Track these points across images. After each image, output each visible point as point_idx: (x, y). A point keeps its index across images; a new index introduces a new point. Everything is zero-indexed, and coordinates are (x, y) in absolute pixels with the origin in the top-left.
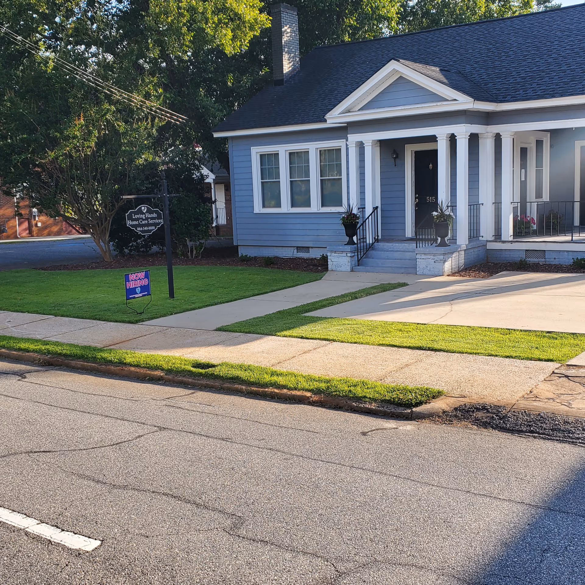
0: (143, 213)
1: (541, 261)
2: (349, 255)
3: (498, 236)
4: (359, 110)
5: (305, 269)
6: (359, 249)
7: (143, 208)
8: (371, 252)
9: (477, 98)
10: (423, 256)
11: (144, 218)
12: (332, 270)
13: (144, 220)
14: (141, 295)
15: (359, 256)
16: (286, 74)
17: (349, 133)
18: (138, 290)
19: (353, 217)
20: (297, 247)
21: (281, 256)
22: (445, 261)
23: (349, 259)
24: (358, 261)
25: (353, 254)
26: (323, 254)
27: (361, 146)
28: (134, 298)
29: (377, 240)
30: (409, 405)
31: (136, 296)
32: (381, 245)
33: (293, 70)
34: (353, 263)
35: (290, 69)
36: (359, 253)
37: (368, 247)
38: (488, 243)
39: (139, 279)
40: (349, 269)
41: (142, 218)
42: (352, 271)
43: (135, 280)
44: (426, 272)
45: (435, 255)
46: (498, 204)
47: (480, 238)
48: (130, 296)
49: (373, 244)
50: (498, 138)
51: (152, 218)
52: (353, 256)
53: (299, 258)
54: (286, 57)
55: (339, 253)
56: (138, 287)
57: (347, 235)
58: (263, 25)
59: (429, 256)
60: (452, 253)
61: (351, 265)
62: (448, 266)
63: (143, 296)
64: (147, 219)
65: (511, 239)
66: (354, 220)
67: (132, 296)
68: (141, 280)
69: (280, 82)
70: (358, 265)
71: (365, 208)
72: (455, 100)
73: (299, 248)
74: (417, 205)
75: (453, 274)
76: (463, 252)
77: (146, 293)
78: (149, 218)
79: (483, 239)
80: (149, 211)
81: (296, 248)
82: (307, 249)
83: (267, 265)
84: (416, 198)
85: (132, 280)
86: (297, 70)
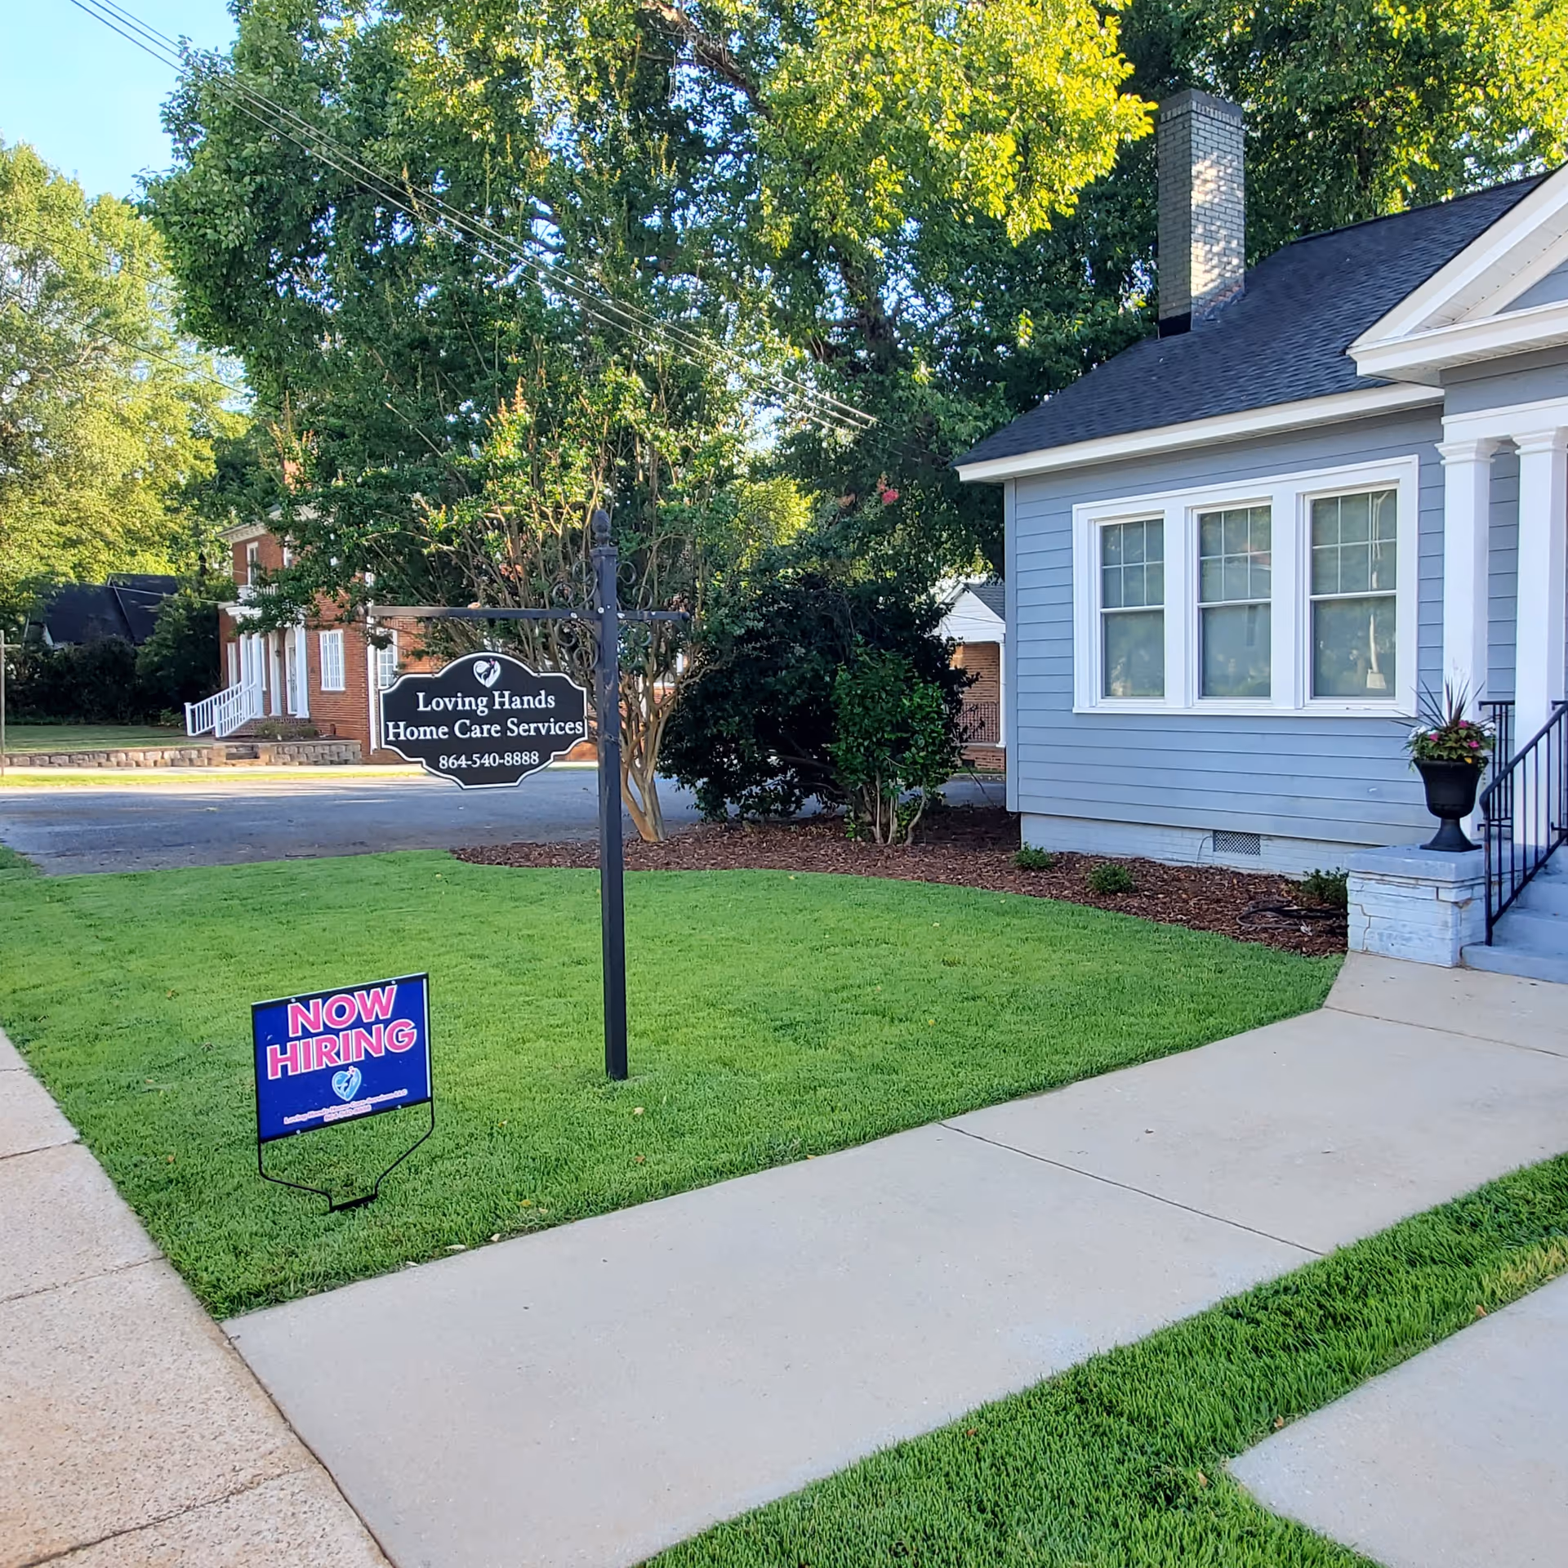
0: (478, 691)
2: (1450, 895)
5: (1245, 926)
6: (1495, 870)
7: (481, 667)
11: (482, 709)
12: (1365, 952)
13: (480, 721)
14: (365, 1106)
15: (1495, 900)
16: (1197, 298)
17: (1450, 408)
18: (346, 1083)
19: (1468, 736)
20: (1215, 831)
21: (1157, 856)
23: (1448, 914)
24: (1491, 920)
25: (1466, 894)
26: (1318, 871)
27: (1502, 457)
28: (319, 1123)
31: (330, 1114)
33: (1224, 289)
34: (1466, 931)
35: (1211, 285)
36: (1495, 889)
37: (1531, 862)
39: (358, 1023)
40: (1446, 955)
41: (471, 715)
42: (1461, 963)
43: (328, 1030)
48: (287, 1121)
49: (1551, 850)
51: (525, 716)
52: (1467, 901)
53: (1221, 871)
54: (1198, 250)
55: (1399, 885)
56: (345, 1068)
57: (1434, 808)
58: (1127, 130)
61: (1458, 937)
63: (378, 1109)
64: (498, 716)
66: (1471, 749)
67: (297, 1118)
68: (368, 1027)
69: (1179, 324)
70: (1489, 942)
71: (1513, 703)
73: (1220, 837)
77: (404, 1092)
78: (512, 713)
80: (513, 681)
81: (1208, 834)
82: (1251, 840)
83: (1103, 893)
85: (307, 1034)
86: (1236, 289)
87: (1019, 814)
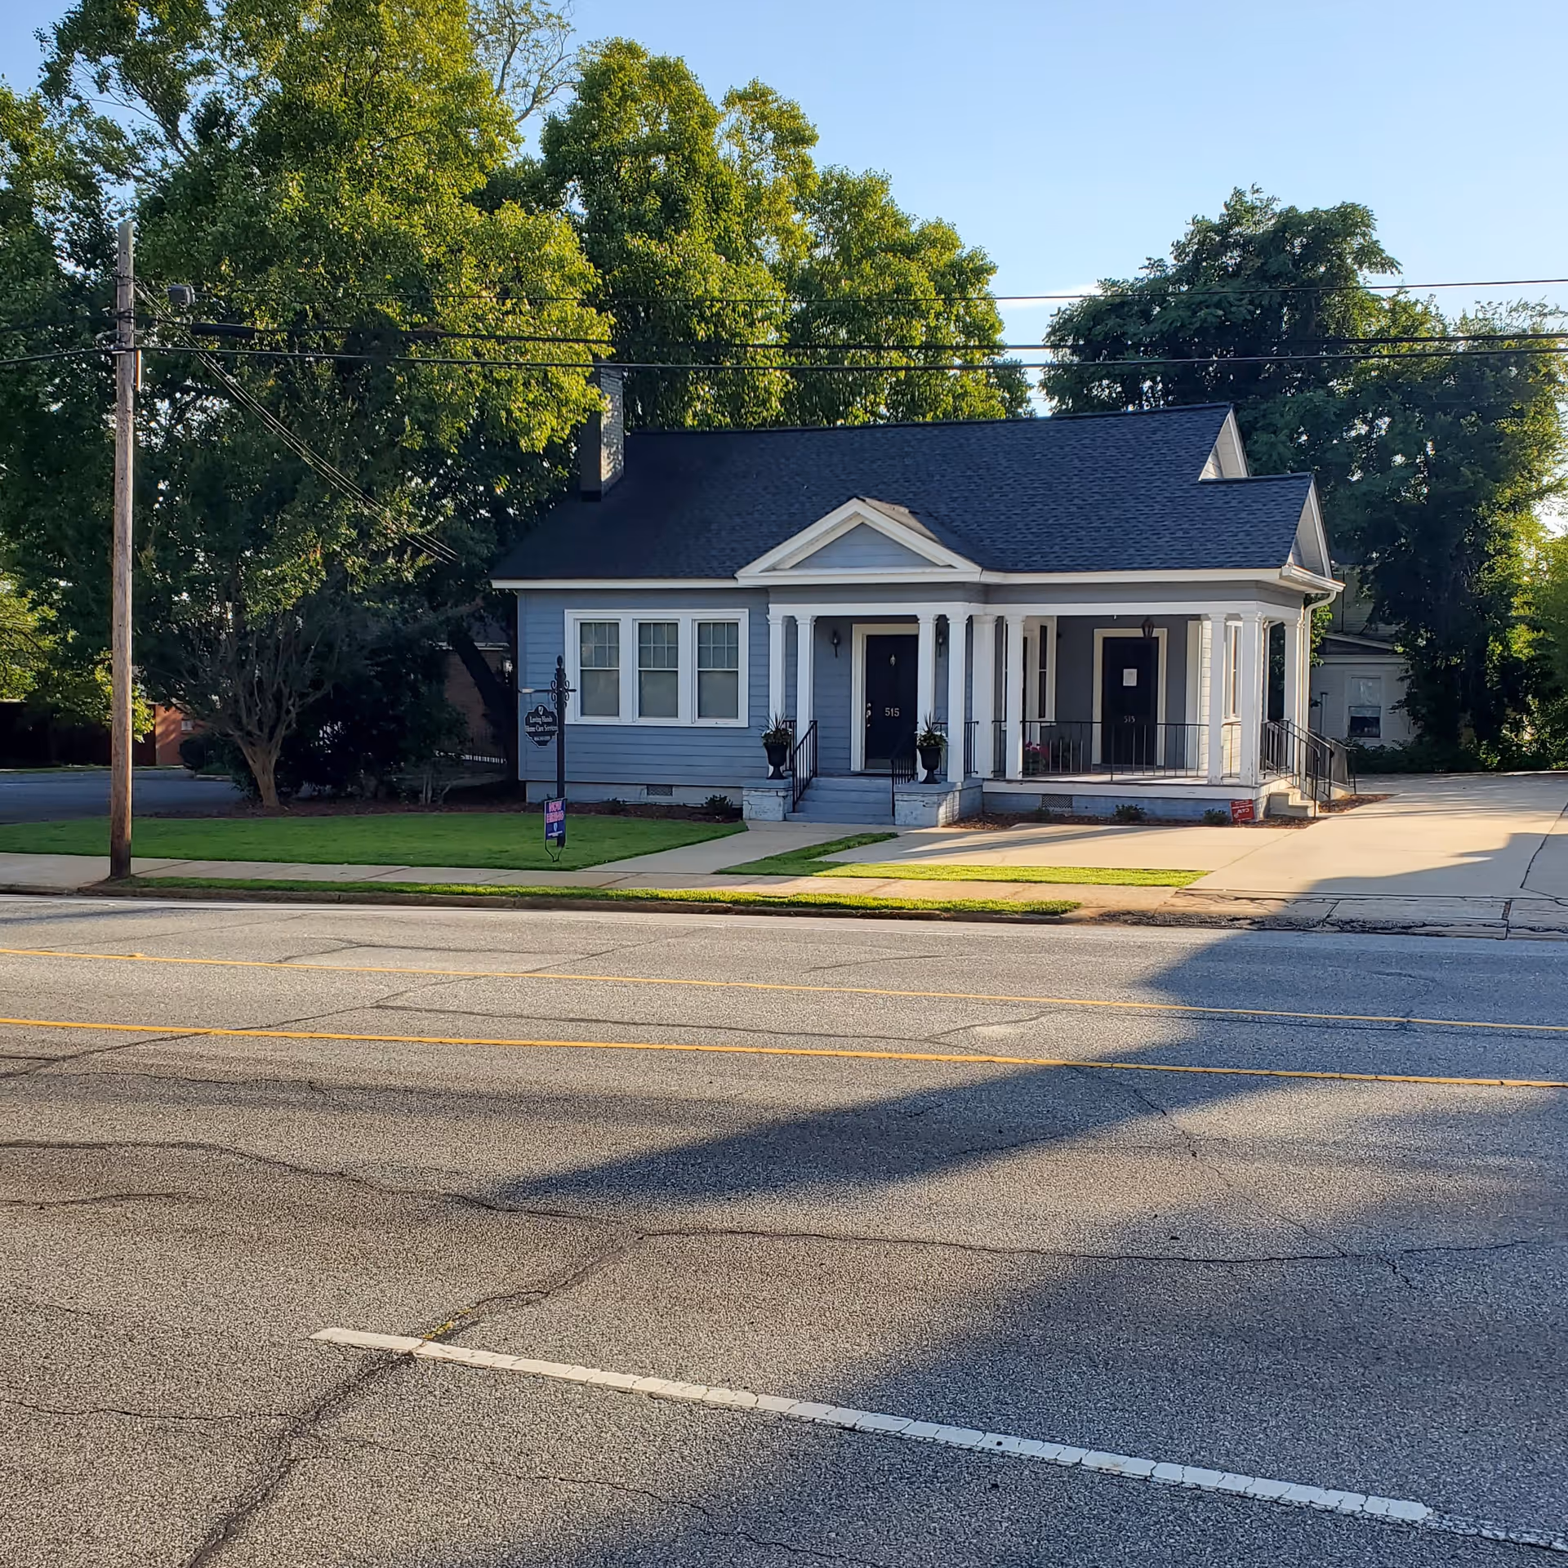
0: (540, 716)
1: (1066, 811)
2: (779, 794)
3: (1000, 771)
4: (792, 568)
6: (793, 785)
8: (808, 792)
9: (986, 567)
10: (906, 798)
12: (752, 819)
15: (794, 797)
16: (606, 481)
17: (771, 599)
20: (648, 785)
22: (940, 805)
23: (780, 801)
24: (794, 803)
25: (785, 794)
26: (714, 797)
27: (791, 624)
29: (815, 773)
30: (1055, 913)
32: (823, 781)
33: (614, 474)
34: (786, 807)
35: (610, 473)
37: (804, 783)
38: (986, 783)
40: (778, 816)
42: (785, 819)
44: (910, 820)
45: (924, 795)
46: (999, 721)
47: (974, 775)
49: (809, 779)
50: (1000, 624)
52: (786, 796)
53: (653, 804)
54: (604, 452)
55: (761, 791)
57: (771, 763)
59: (914, 797)
60: (947, 793)
61: (783, 810)
62: (943, 813)
64: (543, 723)
65: (1020, 777)
69: (595, 496)
70: (794, 811)
71: (797, 721)
72: (951, 566)
73: (652, 788)
74: (868, 721)
75: (948, 825)
76: (957, 794)
79: (978, 776)
81: (646, 786)
82: (667, 789)
84: (867, 709)
86: (620, 475)
87: (525, 782)
